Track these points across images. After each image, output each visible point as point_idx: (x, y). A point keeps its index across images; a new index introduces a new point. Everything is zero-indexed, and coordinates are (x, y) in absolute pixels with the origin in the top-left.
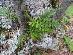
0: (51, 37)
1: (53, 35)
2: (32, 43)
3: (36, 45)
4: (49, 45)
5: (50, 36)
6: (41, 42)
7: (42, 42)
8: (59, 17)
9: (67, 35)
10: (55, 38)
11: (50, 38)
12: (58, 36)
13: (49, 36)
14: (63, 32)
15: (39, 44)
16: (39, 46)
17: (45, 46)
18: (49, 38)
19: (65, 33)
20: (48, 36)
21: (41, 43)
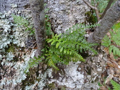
0: (83, 73)
1: (86, 68)
2: (51, 75)
3: (57, 81)
4: (78, 87)
5: (81, 71)
6: (65, 78)
7: (67, 78)
8: (97, 40)
9: (116, 80)
10: (89, 76)
11: (81, 73)
12: (96, 74)
13: (80, 69)
14: (111, 74)
15: (62, 81)
16: (62, 84)
17: (71, 87)
18: (79, 73)
19: (113, 76)
20: (78, 70)
21: (64, 80)
